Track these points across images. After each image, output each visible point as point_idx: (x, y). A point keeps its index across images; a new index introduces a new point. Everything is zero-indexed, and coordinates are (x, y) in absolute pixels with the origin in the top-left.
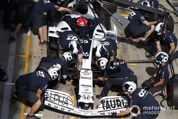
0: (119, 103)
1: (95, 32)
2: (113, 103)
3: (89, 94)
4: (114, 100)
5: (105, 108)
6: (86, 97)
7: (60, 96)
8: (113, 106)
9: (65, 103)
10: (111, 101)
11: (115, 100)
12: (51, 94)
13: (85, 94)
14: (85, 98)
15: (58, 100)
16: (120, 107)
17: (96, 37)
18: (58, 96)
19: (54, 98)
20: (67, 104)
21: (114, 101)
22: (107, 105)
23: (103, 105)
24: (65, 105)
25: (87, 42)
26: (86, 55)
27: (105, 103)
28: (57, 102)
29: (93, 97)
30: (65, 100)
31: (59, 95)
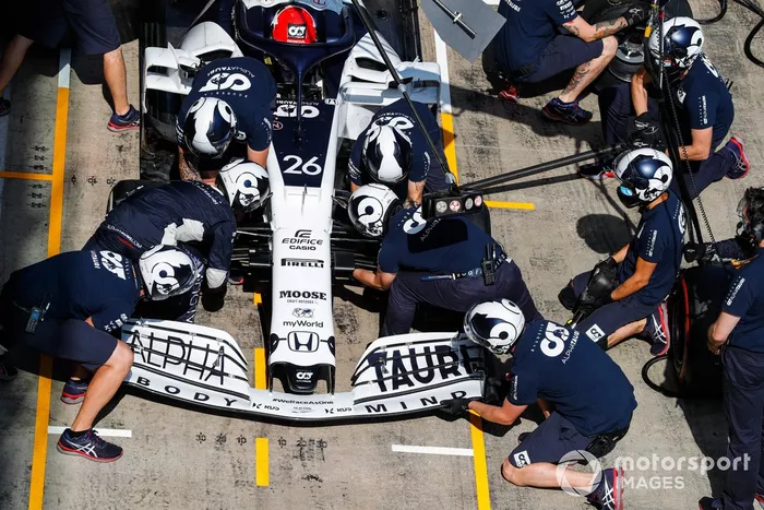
0: (448, 359)
1: (350, 68)
2: (422, 362)
3: (314, 329)
4: (427, 349)
5: (389, 384)
6: (304, 339)
7: (191, 346)
8: (424, 374)
9: (213, 372)
10: (413, 355)
11: (432, 349)
12: (152, 338)
13: (297, 328)
14: (298, 345)
15: (181, 360)
16: (451, 377)
17: (355, 89)
18: (182, 344)
19: (166, 355)
20: (222, 374)
21: (427, 353)
22: (395, 371)
23: (379, 373)
24: (214, 381)
25: (315, 113)
26: (312, 169)
27: (389, 366)
28: (178, 370)
29: (331, 341)
30: (212, 358)
31: (186, 339)
